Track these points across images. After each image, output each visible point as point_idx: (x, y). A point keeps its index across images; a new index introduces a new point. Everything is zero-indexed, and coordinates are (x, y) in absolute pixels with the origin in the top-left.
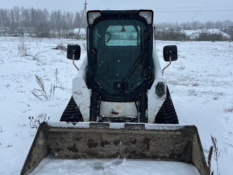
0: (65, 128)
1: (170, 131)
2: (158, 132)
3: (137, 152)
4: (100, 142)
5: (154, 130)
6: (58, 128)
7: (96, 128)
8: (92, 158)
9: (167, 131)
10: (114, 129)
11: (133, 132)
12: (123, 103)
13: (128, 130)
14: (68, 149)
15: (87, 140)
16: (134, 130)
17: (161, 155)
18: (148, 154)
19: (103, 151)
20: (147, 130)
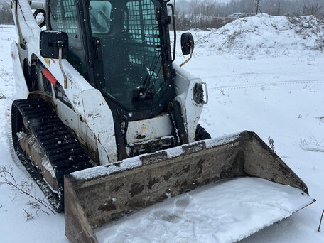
0: (106, 175)
1: (230, 143)
2: (219, 148)
3: (189, 182)
4: (147, 183)
5: (215, 147)
6: (96, 178)
7: (151, 163)
8: (138, 210)
9: (227, 144)
10: (173, 158)
11: (194, 155)
12: (149, 120)
13: (189, 154)
14: (99, 209)
15: (130, 185)
16: (196, 152)
17: (213, 177)
18: (200, 180)
19: (149, 194)
20: (208, 149)
